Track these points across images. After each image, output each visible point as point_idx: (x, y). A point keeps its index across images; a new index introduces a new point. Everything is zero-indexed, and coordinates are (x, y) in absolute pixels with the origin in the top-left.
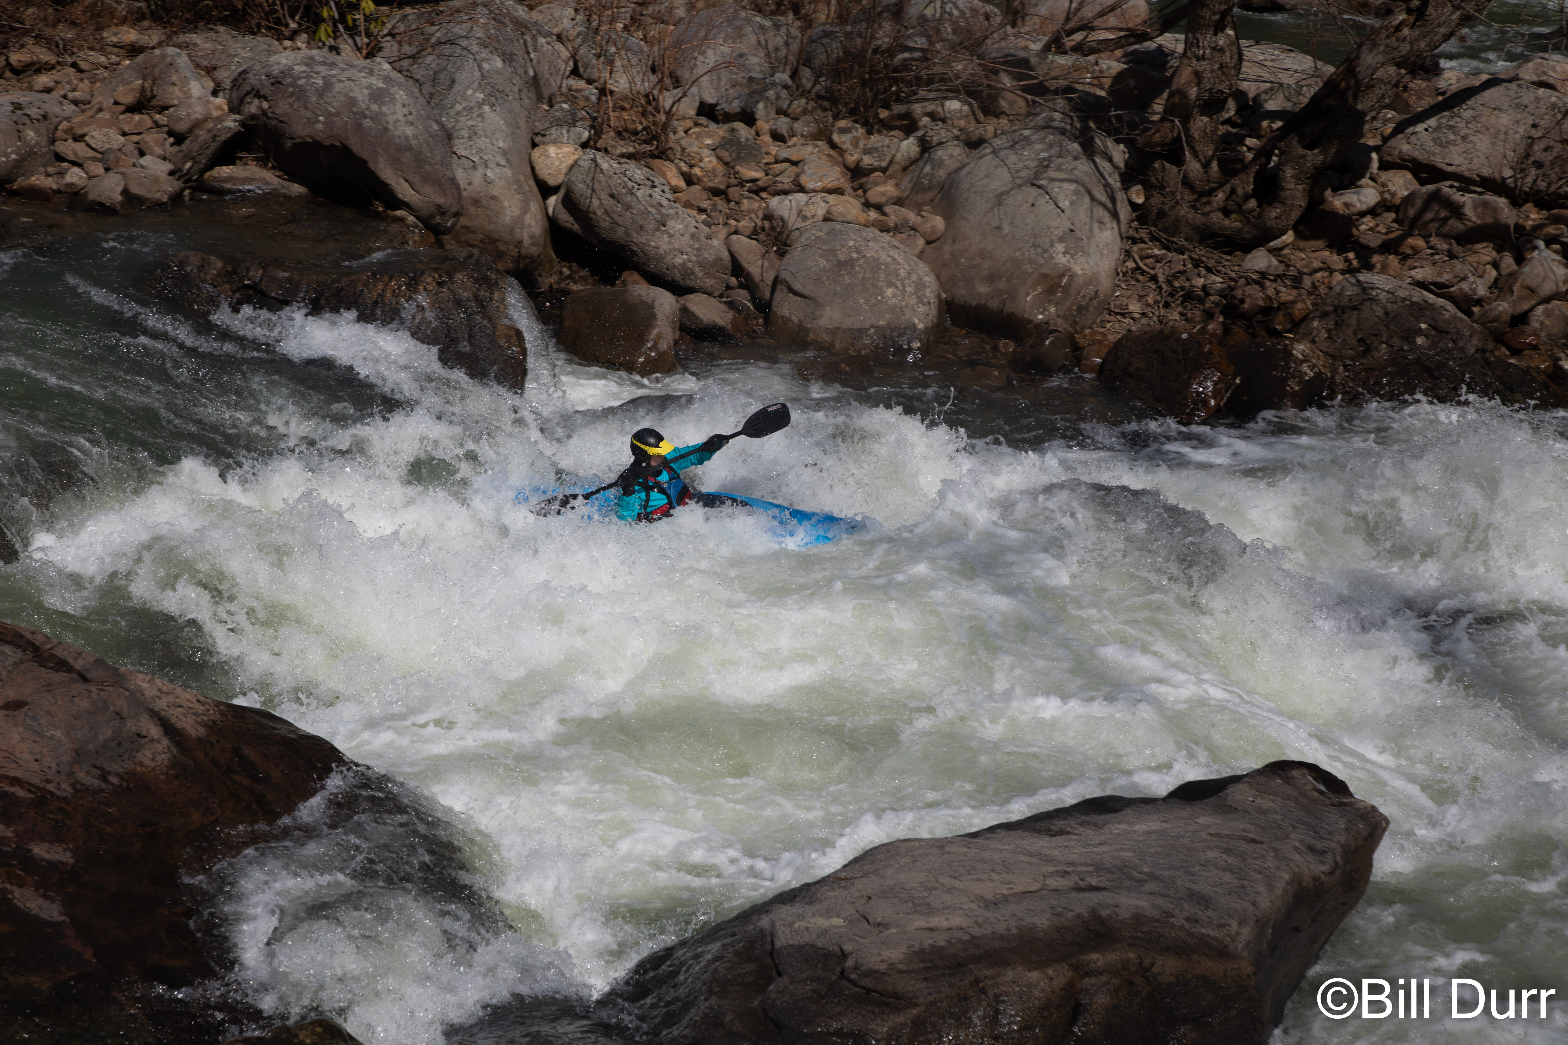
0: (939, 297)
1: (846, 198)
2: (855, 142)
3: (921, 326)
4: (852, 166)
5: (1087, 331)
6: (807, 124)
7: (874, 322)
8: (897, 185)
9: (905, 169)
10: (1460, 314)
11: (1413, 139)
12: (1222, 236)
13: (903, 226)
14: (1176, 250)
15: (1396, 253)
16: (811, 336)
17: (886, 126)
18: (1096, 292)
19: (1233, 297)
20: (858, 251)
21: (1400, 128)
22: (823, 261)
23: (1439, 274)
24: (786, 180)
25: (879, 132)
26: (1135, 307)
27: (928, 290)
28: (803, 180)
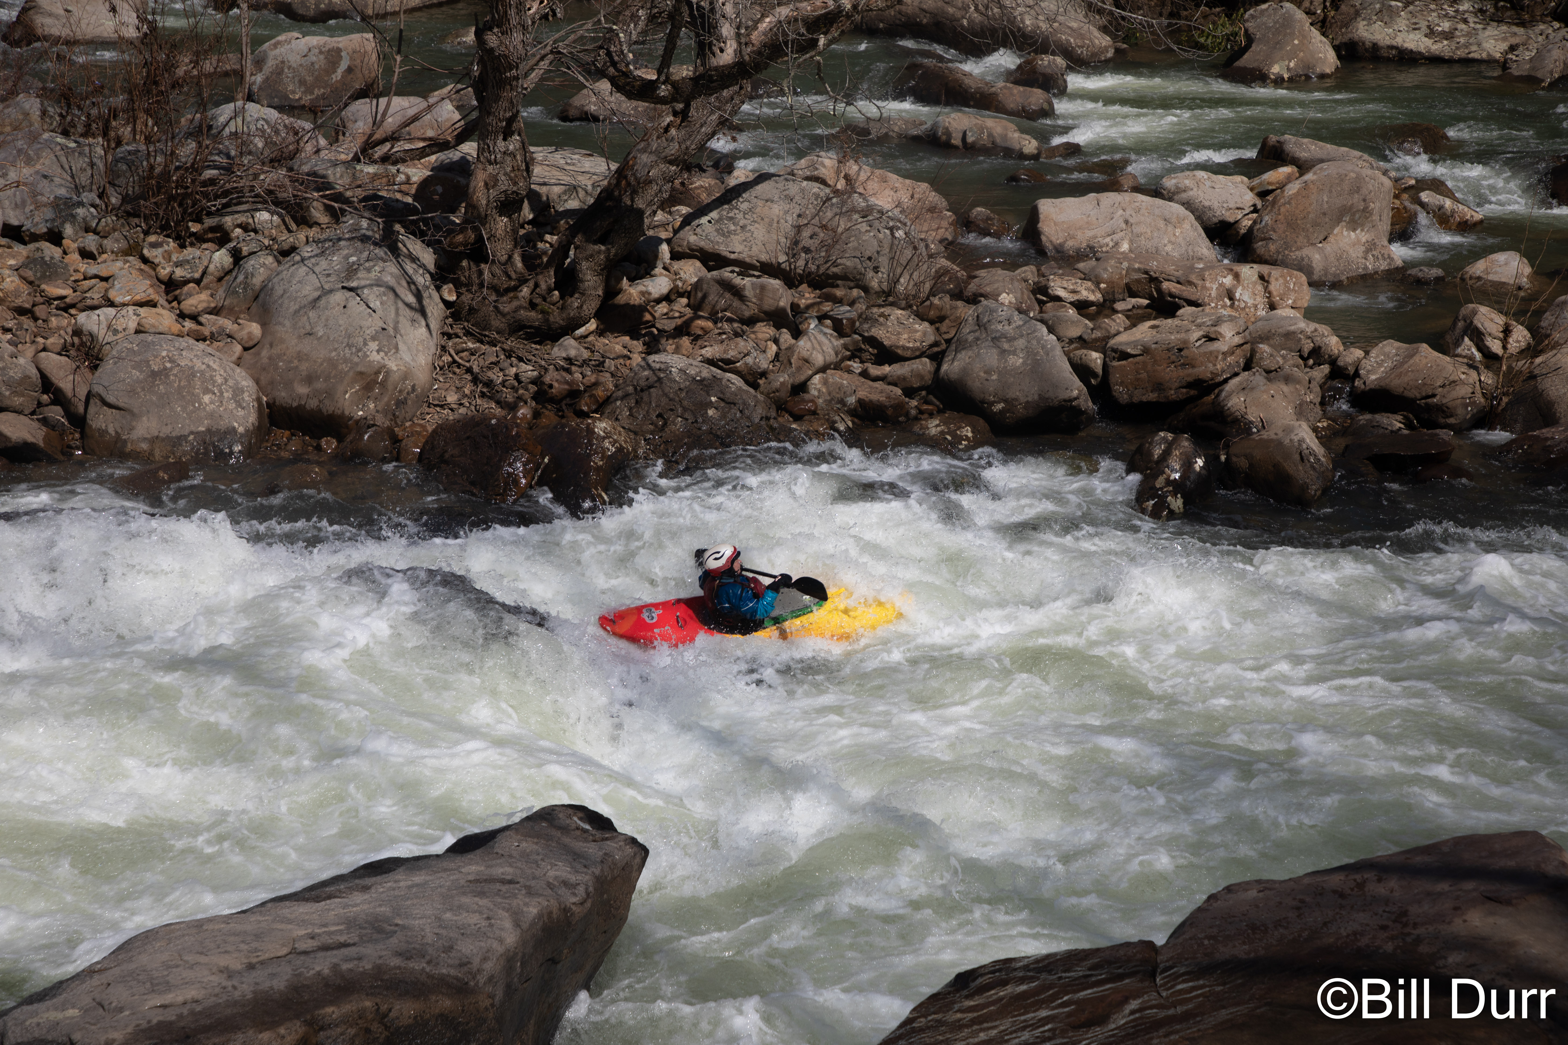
0: (259, 400)
1: (159, 310)
2: (168, 256)
3: (241, 430)
4: (166, 279)
5: (408, 424)
6: (117, 241)
7: (193, 428)
8: (212, 295)
9: (220, 279)
10: (745, 387)
11: (698, 230)
12: (530, 327)
13: (220, 334)
14: (489, 343)
15: (688, 334)
16: (129, 447)
17: (199, 239)
18: (413, 387)
19: (543, 383)
20: (171, 361)
21: (687, 221)
22: (136, 373)
23: (725, 352)
24: (95, 296)
25: (192, 245)
26: (452, 398)
27: (246, 395)
28: (112, 294)
